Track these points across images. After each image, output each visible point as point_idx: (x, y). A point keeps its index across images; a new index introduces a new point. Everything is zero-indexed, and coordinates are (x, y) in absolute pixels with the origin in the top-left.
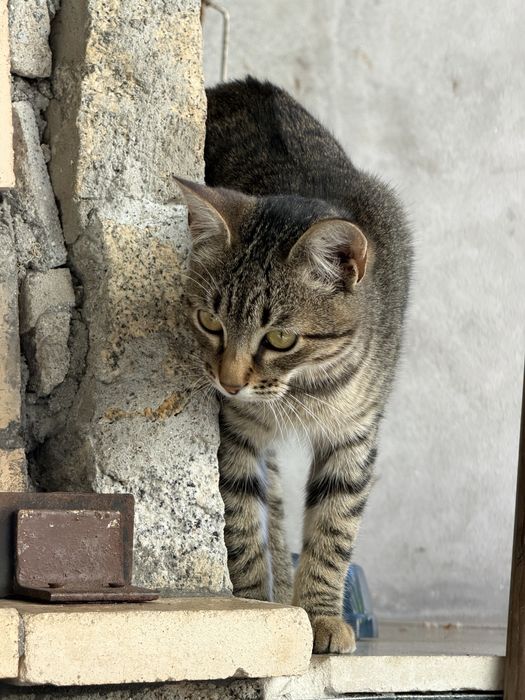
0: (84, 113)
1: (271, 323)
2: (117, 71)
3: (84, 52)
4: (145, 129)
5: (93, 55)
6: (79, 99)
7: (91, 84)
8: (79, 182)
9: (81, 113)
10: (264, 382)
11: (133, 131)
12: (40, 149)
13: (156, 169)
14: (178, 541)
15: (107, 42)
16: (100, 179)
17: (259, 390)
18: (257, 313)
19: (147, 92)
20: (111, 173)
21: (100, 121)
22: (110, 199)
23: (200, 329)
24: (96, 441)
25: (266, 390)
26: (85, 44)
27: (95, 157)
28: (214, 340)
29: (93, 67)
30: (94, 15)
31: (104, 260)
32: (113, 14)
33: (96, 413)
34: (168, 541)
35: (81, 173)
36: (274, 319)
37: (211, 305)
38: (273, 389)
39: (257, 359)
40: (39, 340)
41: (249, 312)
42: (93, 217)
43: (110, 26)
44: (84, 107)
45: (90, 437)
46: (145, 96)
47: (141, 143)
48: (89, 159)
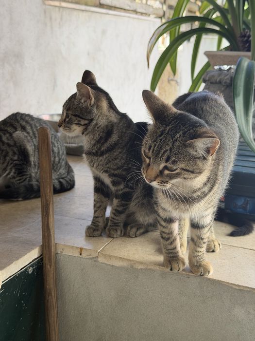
1: (169, 162)
10: (162, 181)
17: (160, 184)
18: (165, 158)
23: (144, 156)
25: (163, 184)
28: (148, 161)
36: (171, 161)
38: (166, 184)
39: (161, 172)
41: (162, 156)
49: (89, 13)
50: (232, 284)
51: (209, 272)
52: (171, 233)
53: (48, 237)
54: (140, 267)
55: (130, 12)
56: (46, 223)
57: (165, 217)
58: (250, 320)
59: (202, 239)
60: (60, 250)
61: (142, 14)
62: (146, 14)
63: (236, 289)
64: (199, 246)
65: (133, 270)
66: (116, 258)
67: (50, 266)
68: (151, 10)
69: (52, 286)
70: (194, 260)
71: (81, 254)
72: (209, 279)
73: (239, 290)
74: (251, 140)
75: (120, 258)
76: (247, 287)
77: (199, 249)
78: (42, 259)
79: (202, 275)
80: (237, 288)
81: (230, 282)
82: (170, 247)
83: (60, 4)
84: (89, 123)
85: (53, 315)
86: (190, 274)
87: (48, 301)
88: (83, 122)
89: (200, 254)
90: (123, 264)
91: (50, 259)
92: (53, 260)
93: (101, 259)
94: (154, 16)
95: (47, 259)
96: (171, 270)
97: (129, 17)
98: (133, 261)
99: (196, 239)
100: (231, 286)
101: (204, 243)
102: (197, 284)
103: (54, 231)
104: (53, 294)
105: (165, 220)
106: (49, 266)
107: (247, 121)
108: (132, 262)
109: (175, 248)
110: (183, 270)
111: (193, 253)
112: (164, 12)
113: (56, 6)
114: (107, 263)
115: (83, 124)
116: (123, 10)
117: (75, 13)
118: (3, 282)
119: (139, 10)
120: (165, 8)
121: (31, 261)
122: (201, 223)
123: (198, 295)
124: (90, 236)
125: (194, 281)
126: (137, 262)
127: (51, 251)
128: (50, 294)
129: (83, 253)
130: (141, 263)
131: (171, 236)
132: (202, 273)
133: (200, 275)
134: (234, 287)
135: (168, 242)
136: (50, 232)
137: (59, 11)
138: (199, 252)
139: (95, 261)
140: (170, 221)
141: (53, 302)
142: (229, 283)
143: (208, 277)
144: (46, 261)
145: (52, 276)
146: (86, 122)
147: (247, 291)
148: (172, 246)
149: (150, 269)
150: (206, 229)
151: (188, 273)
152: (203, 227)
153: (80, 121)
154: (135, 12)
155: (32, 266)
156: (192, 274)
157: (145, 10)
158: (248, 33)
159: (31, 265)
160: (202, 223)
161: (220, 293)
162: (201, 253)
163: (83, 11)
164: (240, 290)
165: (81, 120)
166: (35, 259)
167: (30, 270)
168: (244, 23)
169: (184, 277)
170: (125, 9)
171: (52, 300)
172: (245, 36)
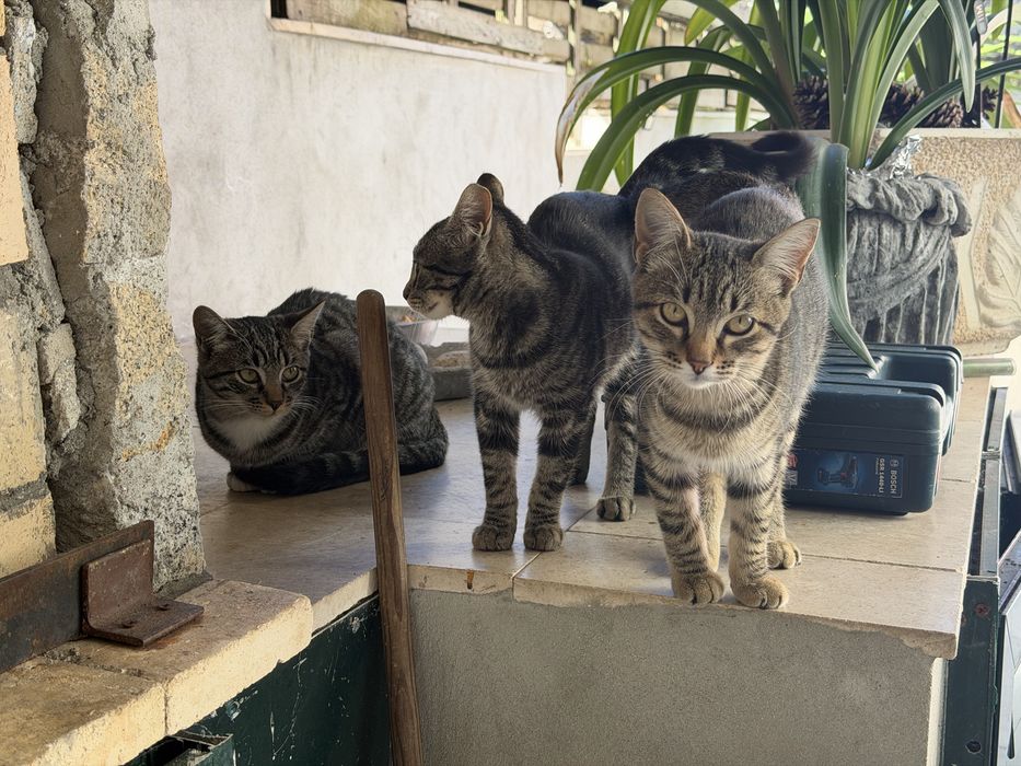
0: (88, 188)
1: (739, 307)
2: (109, 144)
3: (85, 130)
4: (134, 197)
5: (93, 133)
6: (84, 175)
7: (90, 158)
8: (86, 250)
9: (86, 187)
10: (724, 362)
11: (126, 199)
12: (34, 213)
13: (141, 230)
14: (172, 542)
15: (103, 118)
16: (103, 246)
17: (721, 370)
18: (728, 300)
19: (132, 161)
20: (112, 240)
21: (100, 193)
22: (111, 262)
23: (662, 321)
24: (113, 477)
25: (726, 370)
26: (86, 121)
27: (99, 228)
28: (677, 331)
29: (93, 142)
30: (90, 93)
31: (110, 318)
32: (104, 91)
33: (115, 454)
34: (164, 544)
35: (88, 242)
36: (741, 304)
37: (681, 296)
38: (730, 369)
39: (720, 342)
40: (54, 394)
41: (722, 299)
42: (99, 281)
43: (103, 103)
44: (88, 181)
45: (107, 474)
46: (132, 165)
47: (132, 210)
48: (94, 230)
49: (384, 53)
50: (834, 621)
51: (780, 598)
52: (685, 513)
53: (392, 547)
54: (617, 602)
55: (486, 48)
56: (385, 514)
57: (668, 476)
58: (881, 702)
59: (758, 521)
60: (418, 581)
61: (515, 53)
62: (527, 54)
63: (845, 632)
64: (751, 540)
65: (598, 612)
66: (557, 586)
67: (400, 615)
68: (540, 43)
69: (405, 664)
70: (743, 573)
71: (470, 587)
72: (782, 615)
73: (852, 632)
74: (848, 325)
75: (567, 586)
76: (869, 625)
77: (753, 547)
78: (377, 603)
79: (765, 608)
80: (848, 629)
81: (831, 617)
82: (685, 548)
83: (312, 27)
84: (463, 283)
85: (411, 731)
86: (737, 607)
87: (397, 698)
88: (448, 281)
89: (755, 558)
90: (574, 601)
91: (398, 601)
92: (404, 603)
93: (519, 594)
94: (546, 59)
95: (390, 600)
96: (695, 601)
97: (485, 62)
98: (598, 589)
99: (742, 522)
100: (832, 625)
101: (764, 530)
102: (755, 628)
103: (403, 534)
104: (409, 684)
105: (669, 484)
106: (396, 617)
107: (835, 283)
108: (597, 594)
109: (698, 550)
110: (721, 601)
111: (740, 557)
112: (572, 49)
113: (300, 34)
114: (536, 601)
115: (448, 285)
116: (466, 45)
117: (349, 51)
118: (313, 634)
119: (506, 44)
120: (573, 37)
121: (356, 602)
122: (753, 481)
123: (758, 655)
124: (487, 550)
125: (747, 621)
126: (608, 591)
127: (400, 581)
128: (402, 681)
129: (475, 581)
130: (618, 593)
131: (686, 519)
132: (764, 600)
133: (761, 607)
134: (840, 627)
135: (679, 537)
136: (395, 535)
137: (309, 45)
138: (752, 553)
139: (505, 600)
140: (682, 483)
141: (409, 700)
142: (827, 619)
143: (779, 610)
144: (388, 604)
145: (404, 639)
146: (456, 280)
147: (871, 633)
148: (691, 545)
149: (640, 605)
150: (766, 496)
151: (730, 607)
152: (757, 491)
153: (442, 280)
154: (499, 48)
155: (358, 614)
156: (741, 608)
157: (524, 43)
158: (817, 85)
159: (356, 611)
160: (755, 482)
161: (807, 646)
162: (758, 557)
163: (368, 45)
164: (854, 633)
165: (443, 276)
166: (362, 601)
167: (356, 624)
168: (805, 60)
169: (723, 615)
170: (470, 42)
171: (408, 696)
172: (809, 92)
